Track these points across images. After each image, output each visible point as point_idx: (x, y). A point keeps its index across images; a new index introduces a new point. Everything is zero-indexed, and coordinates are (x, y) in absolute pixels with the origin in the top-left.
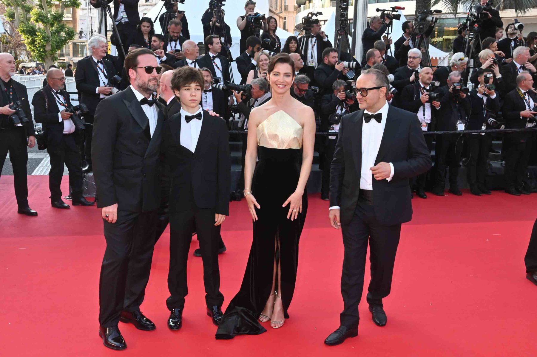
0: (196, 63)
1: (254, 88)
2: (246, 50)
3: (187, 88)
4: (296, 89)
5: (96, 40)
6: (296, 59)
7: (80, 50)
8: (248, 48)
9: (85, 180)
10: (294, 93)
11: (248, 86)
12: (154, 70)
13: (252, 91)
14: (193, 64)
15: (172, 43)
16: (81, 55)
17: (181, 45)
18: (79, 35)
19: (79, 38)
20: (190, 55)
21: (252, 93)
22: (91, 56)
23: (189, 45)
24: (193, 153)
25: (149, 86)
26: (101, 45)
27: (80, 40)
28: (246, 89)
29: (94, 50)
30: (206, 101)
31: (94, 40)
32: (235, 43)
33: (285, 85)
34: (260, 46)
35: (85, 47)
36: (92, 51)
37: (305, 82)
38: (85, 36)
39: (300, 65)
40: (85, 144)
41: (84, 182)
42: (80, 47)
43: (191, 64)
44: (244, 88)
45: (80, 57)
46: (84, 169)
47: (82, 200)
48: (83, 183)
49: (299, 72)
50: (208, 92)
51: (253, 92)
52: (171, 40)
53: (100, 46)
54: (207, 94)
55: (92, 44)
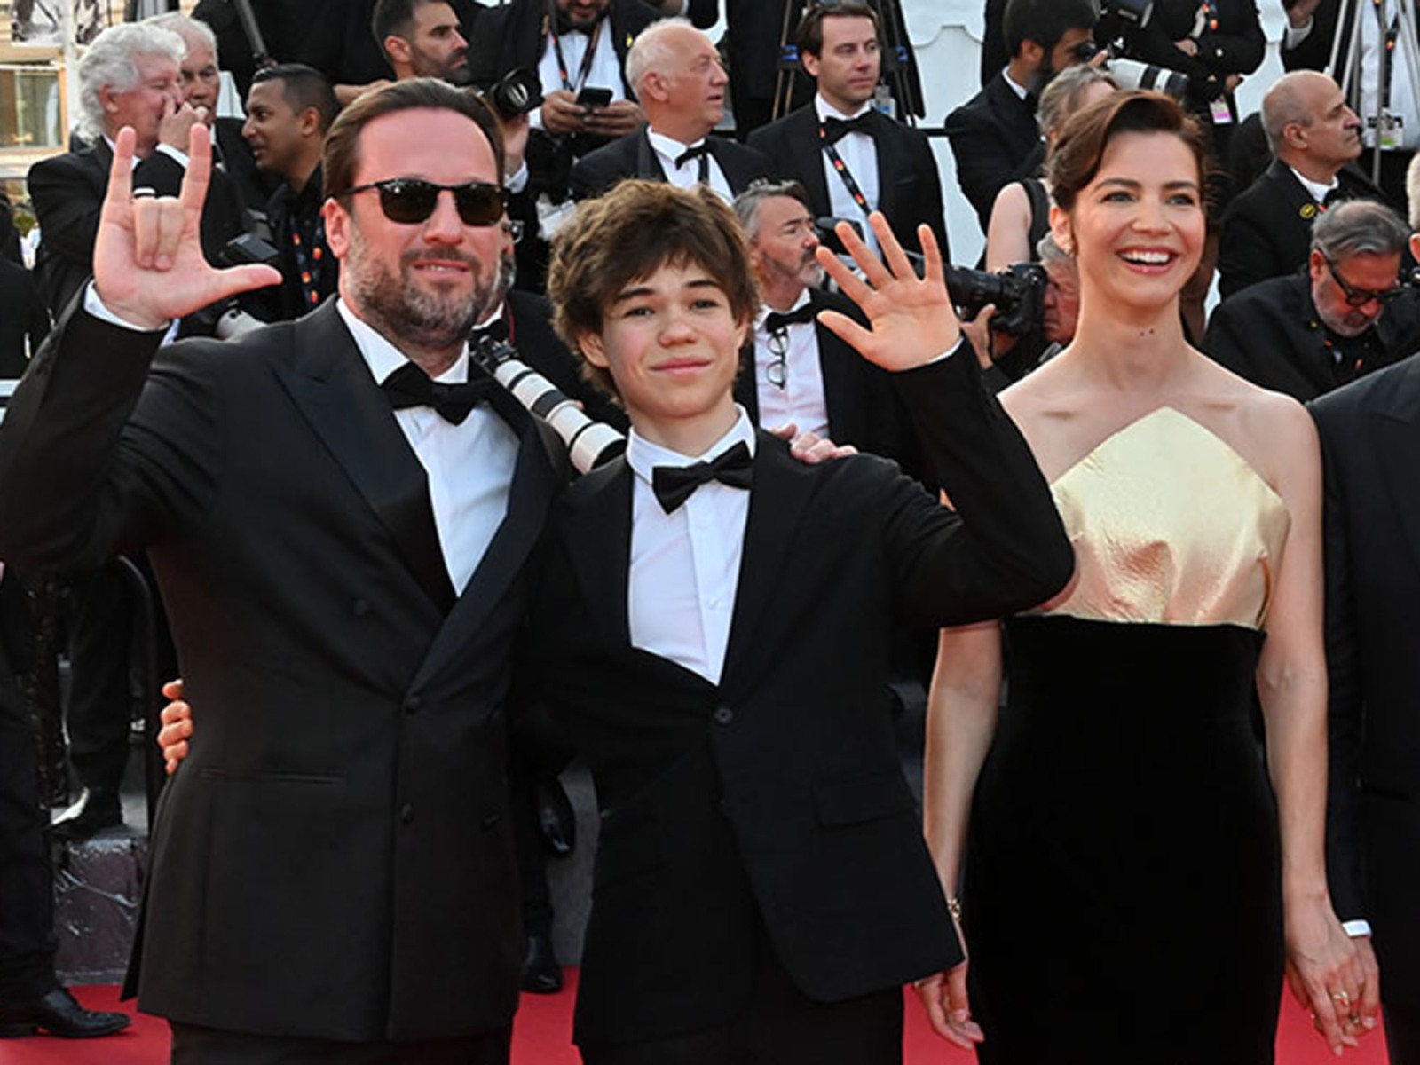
0: (710, 157)
1: (1058, 281)
2: (1007, 63)
3: (637, 302)
4: (1325, 285)
5: (121, 44)
6: (1318, 105)
7: (20, 104)
8: (1016, 52)
9: (68, 881)
10: (1315, 312)
11: (1025, 275)
12: (447, 201)
13: (1048, 300)
14: (694, 164)
15: (565, 41)
16: (29, 137)
17: (622, 52)
18: (14, 21)
19: (15, 37)
20: (675, 111)
21: (1050, 314)
22: (102, 139)
23: (662, 47)
24: (711, 685)
25: (415, 293)
26: (152, 73)
27: (18, 44)
28: (1012, 293)
29: (112, 108)
30: (778, 380)
31: (108, 47)
32: (945, 27)
33: (1173, 255)
34: (1090, 37)
35: (53, 91)
36: (100, 111)
37: (1384, 242)
38: (50, 23)
39: (1340, 145)
40: (64, 665)
41: (60, 893)
42: (23, 89)
43: (680, 162)
44: (1002, 286)
45: (22, 148)
46: (59, 817)
47: (55, 1001)
48: (57, 900)
49: (1336, 185)
50: (789, 328)
51: (1054, 307)
52: (563, 28)
53: (145, 81)
54: (783, 339)
55: (98, 73)
